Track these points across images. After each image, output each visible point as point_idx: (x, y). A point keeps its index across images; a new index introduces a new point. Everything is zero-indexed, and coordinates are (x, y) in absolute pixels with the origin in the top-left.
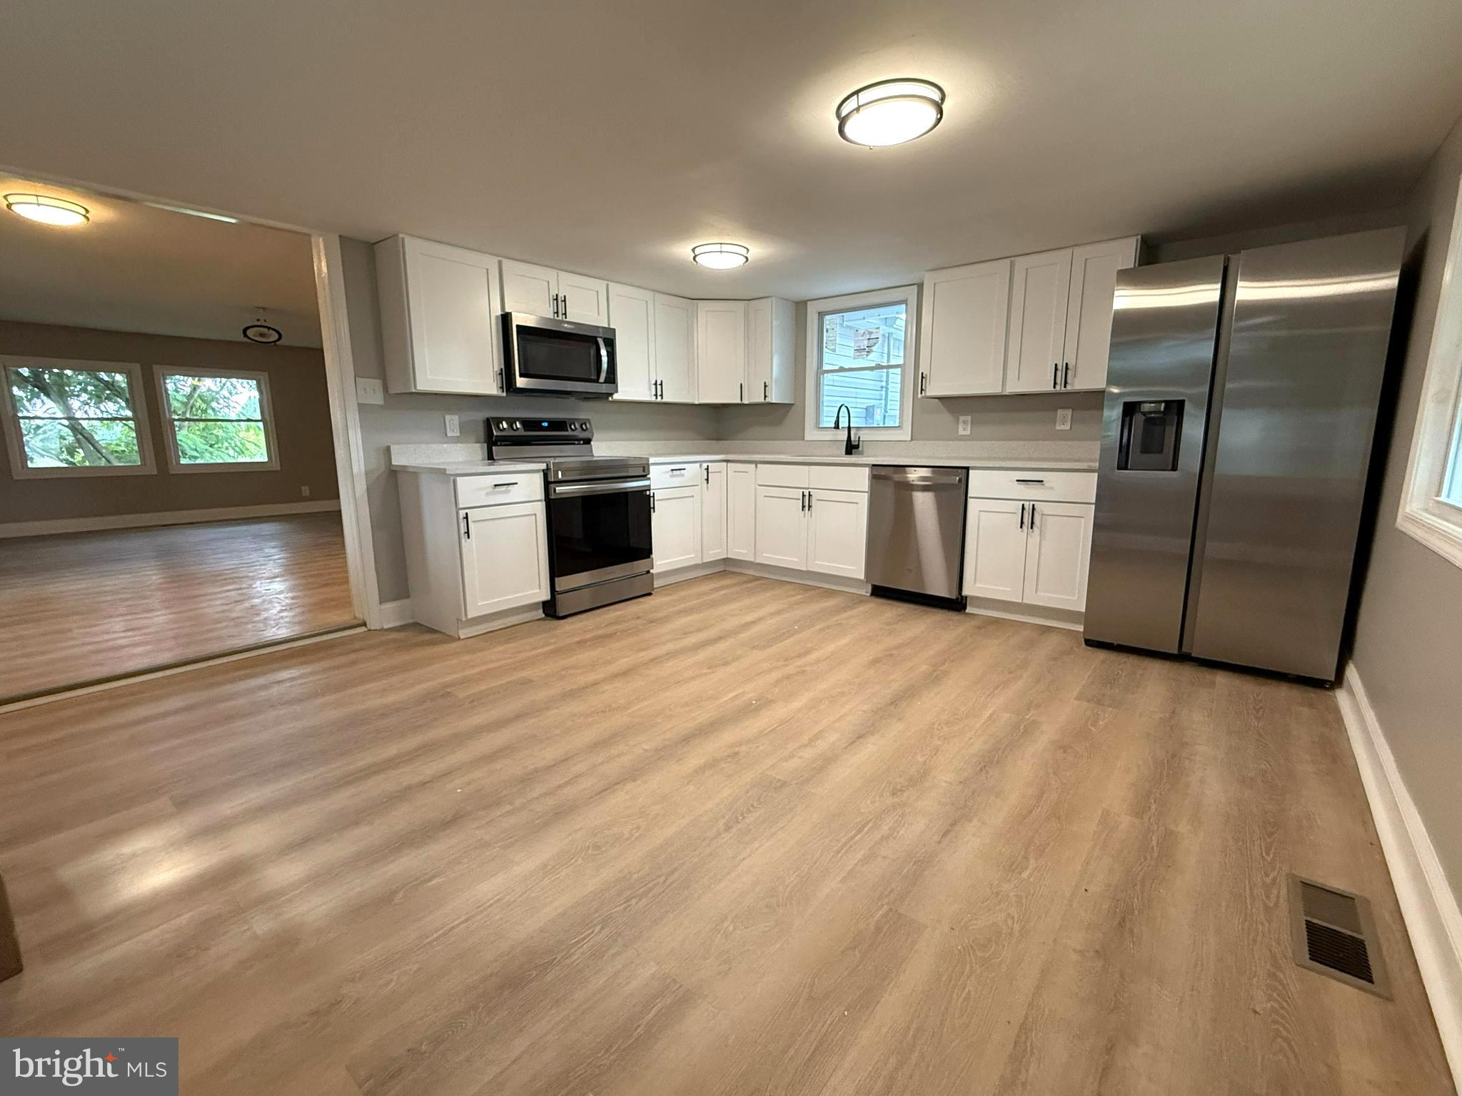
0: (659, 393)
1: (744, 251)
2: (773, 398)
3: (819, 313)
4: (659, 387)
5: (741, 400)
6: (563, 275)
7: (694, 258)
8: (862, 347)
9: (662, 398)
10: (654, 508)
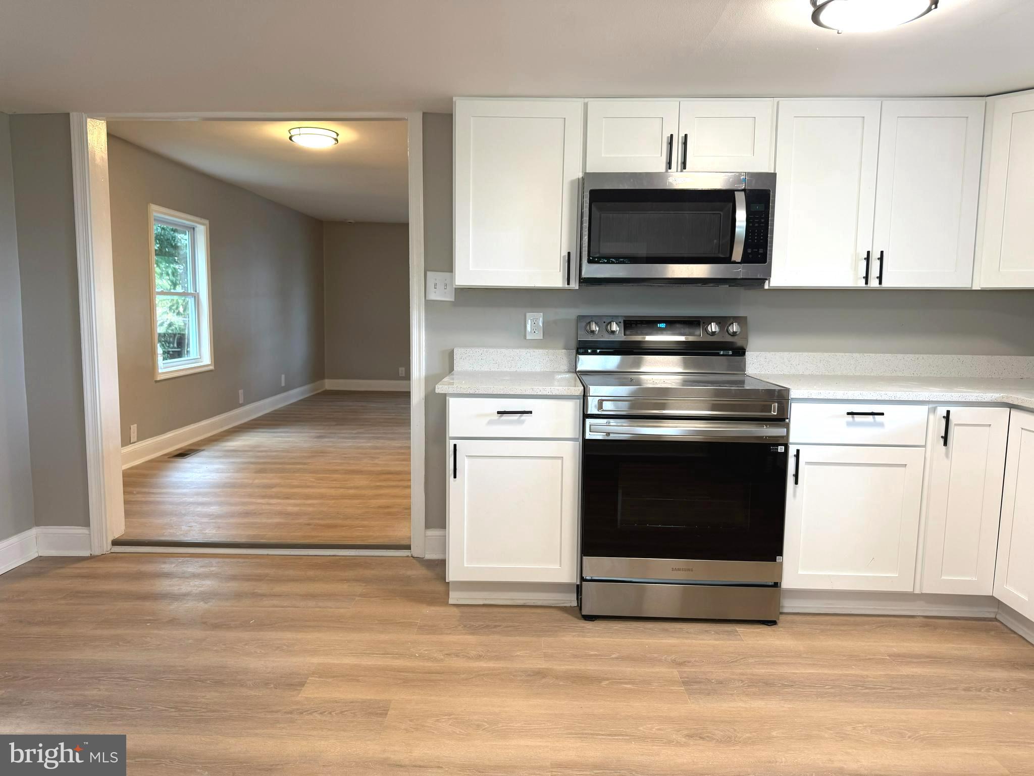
0: (874, 273)
4: (875, 264)
9: (880, 283)
10: (796, 476)
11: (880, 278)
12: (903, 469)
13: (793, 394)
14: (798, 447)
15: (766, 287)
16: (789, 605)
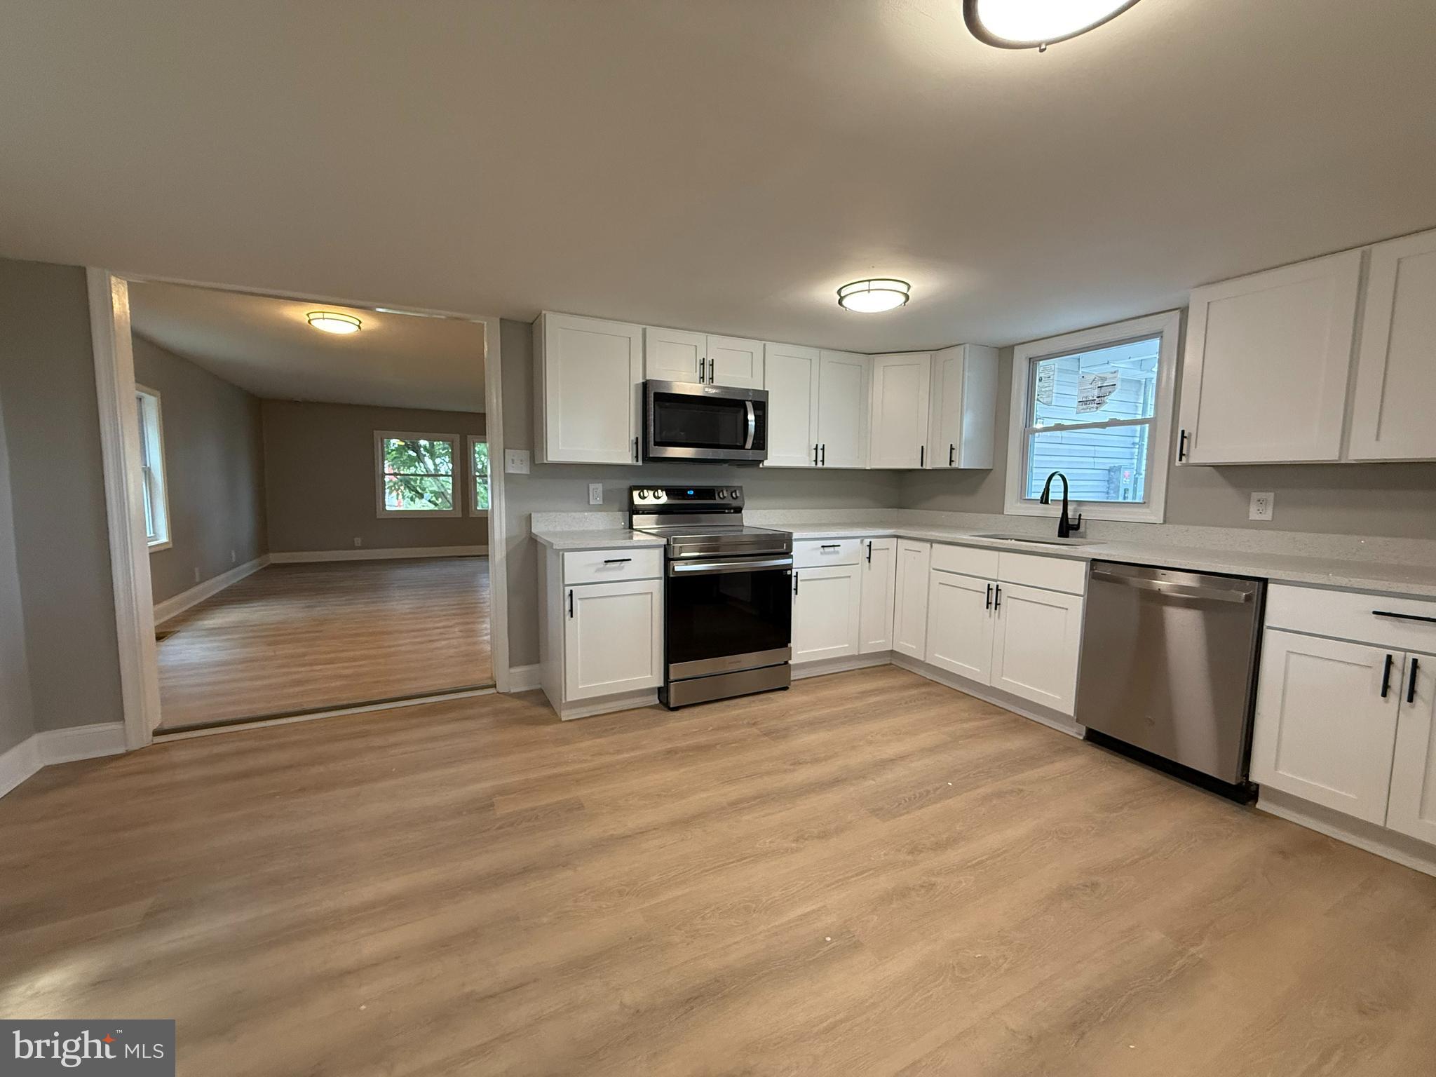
0: (820, 458)
1: (904, 288)
2: (962, 463)
3: (1030, 359)
4: (820, 452)
5: (922, 465)
6: (712, 338)
7: (840, 302)
8: (1091, 398)
9: (823, 464)
10: (796, 589)
11: (823, 461)
12: (848, 579)
13: (795, 536)
14: (797, 570)
15: (761, 466)
16: (794, 675)
